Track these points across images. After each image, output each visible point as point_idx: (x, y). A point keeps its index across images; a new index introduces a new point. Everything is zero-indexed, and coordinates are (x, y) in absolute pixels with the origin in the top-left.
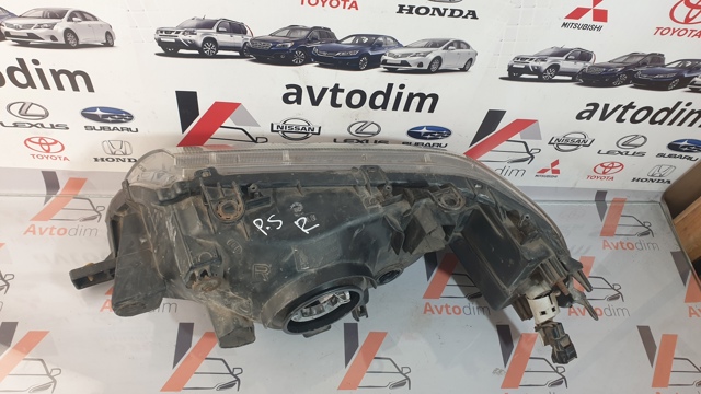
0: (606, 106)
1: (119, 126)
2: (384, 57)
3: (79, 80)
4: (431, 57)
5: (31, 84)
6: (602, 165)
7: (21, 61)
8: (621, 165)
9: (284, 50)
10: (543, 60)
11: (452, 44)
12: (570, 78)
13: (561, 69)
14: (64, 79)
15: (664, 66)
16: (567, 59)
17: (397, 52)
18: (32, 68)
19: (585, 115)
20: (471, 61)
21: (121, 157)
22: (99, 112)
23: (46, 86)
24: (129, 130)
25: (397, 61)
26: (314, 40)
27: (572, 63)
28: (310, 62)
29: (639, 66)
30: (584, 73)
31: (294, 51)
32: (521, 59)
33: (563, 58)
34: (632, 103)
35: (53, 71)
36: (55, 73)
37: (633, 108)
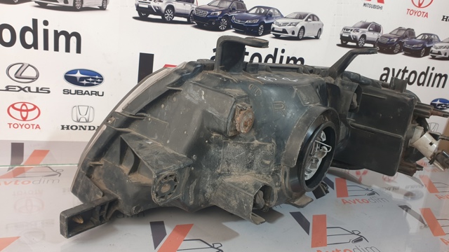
1: (90, 89)
2: (273, 26)
3: (73, 40)
4: (299, 26)
5: (35, 45)
7: (35, 22)
9: (215, 18)
10: (358, 31)
11: (309, 17)
12: (372, 45)
13: (367, 39)
14: (62, 39)
15: (416, 38)
16: (369, 30)
17: (281, 21)
18: (41, 27)
19: (384, 78)
20: (320, 30)
21: (83, 125)
22: (78, 75)
23: (46, 48)
24: (97, 93)
25: (280, 29)
26: (234, 9)
27: (372, 33)
28: (230, 29)
29: (404, 38)
30: (379, 42)
31: (221, 19)
32: (346, 29)
33: (367, 30)
34: (406, 67)
35: (56, 32)
36: (57, 34)
37: (407, 71)
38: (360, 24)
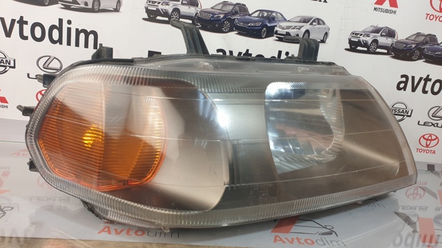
0: (413, 78)
2: (276, 29)
4: (303, 30)
5: (60, 41)
6: (423, 136)
7: (61, 21)
8: (437, 138)
9: (218, 20)
10: (368, 36)
11: (314, 21)
12: (386, 51)
13: (379, 44)
14: (82, 36)
15: (438, 45)
16: (381, 35)
17: (284, 24)
18: (65, 26)
19: (402, 85)
20: (326, 34)
23: (69, 44)
25: (284, 32)
26: (236, 13)
27: (385, 38)
28: (233, 31)
29: (424, 44)
30: (393, 47)
31: (224, 21)
32: (355, 34)
33: (379, 34)
34: (428, 76)
35: (77, 30)
36: (78, 32)
37: (430, 80)
38: (371, 29)
